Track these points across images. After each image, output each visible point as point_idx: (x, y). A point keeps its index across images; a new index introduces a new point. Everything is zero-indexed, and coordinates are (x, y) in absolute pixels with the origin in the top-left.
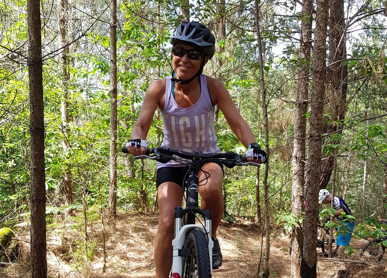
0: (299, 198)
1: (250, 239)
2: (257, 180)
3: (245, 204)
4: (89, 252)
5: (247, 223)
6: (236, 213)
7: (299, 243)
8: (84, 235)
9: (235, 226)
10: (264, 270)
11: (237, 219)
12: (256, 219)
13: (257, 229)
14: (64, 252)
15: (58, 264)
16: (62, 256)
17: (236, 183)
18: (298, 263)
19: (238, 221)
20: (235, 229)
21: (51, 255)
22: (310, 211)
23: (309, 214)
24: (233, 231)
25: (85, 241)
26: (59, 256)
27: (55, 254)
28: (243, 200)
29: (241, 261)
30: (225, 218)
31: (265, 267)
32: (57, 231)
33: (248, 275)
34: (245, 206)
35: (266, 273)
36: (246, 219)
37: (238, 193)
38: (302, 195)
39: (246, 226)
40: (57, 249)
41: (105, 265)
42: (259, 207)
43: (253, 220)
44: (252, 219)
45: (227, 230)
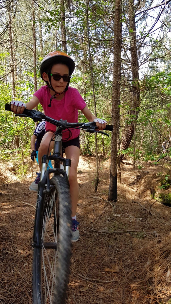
2: (102, 135)
4: (25, 170)
8: (22, 162)
9: (93, 156)
13: (103, 158)
14: (14, 170)
15: (11, 176)
16: (13, 172)
19: (94, 154)
24: (92, 159)
25: (23, 165)
27: (10, 171)
30: (88, 152)
31: (97, 176)
32: (11, 161)
35: (97, 179)
40: (11, 169)
41: (32, 176)
42: (103, 148)
43: (102, 153)
45: (89, 158)
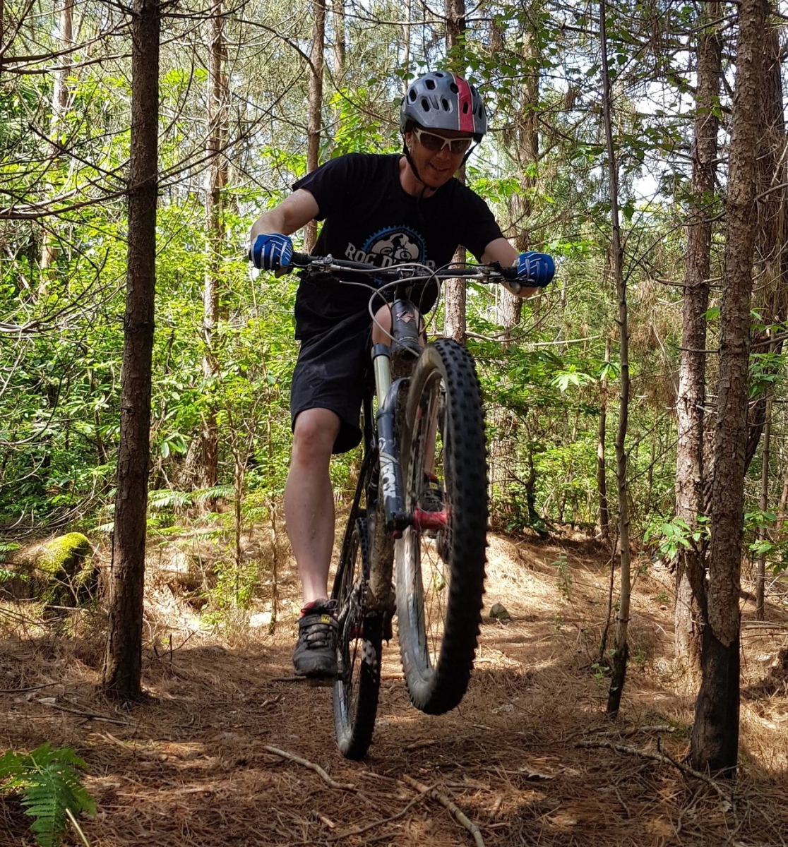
0: (691, 487)
1: (586, 574)
2: (600, 446)
3: (576, 496)
4: (243, 590)
5: (577, 537)
6: (556, 516)
7: (692, 586)
8: (234, 552)
9: (554, 542)
10: (617, 646)
11: (558, 528)
12: (598, 529)
13: (600, 551)
14: (191, 588)
15: (178, 613)
16: (188, 596)
17: (555, 452)
18: (691, 630)
19: (560, 533)
20: (554, 549)
21: (165, 593)
22: (723, 515)
23: (722, 522)
24: (548, 553)
25: (236, 565)
26: (181, 596)
27: (173, 592)
28: (570, 488)
29: (566, 621)
30: (532, 524)
31: (620, 639)
32: (180, 542)
33: (580, 652)
34: (574, 501)
35: (621, 653)
36: (576, 528)
37: (560, 472)
38: (697, 480)
39: (576, 544)
40: (178, 580)
41: (274, 619)
42: (604, 503)
43: (591, 532)
44: (589, 528)
45: (535, 551)
